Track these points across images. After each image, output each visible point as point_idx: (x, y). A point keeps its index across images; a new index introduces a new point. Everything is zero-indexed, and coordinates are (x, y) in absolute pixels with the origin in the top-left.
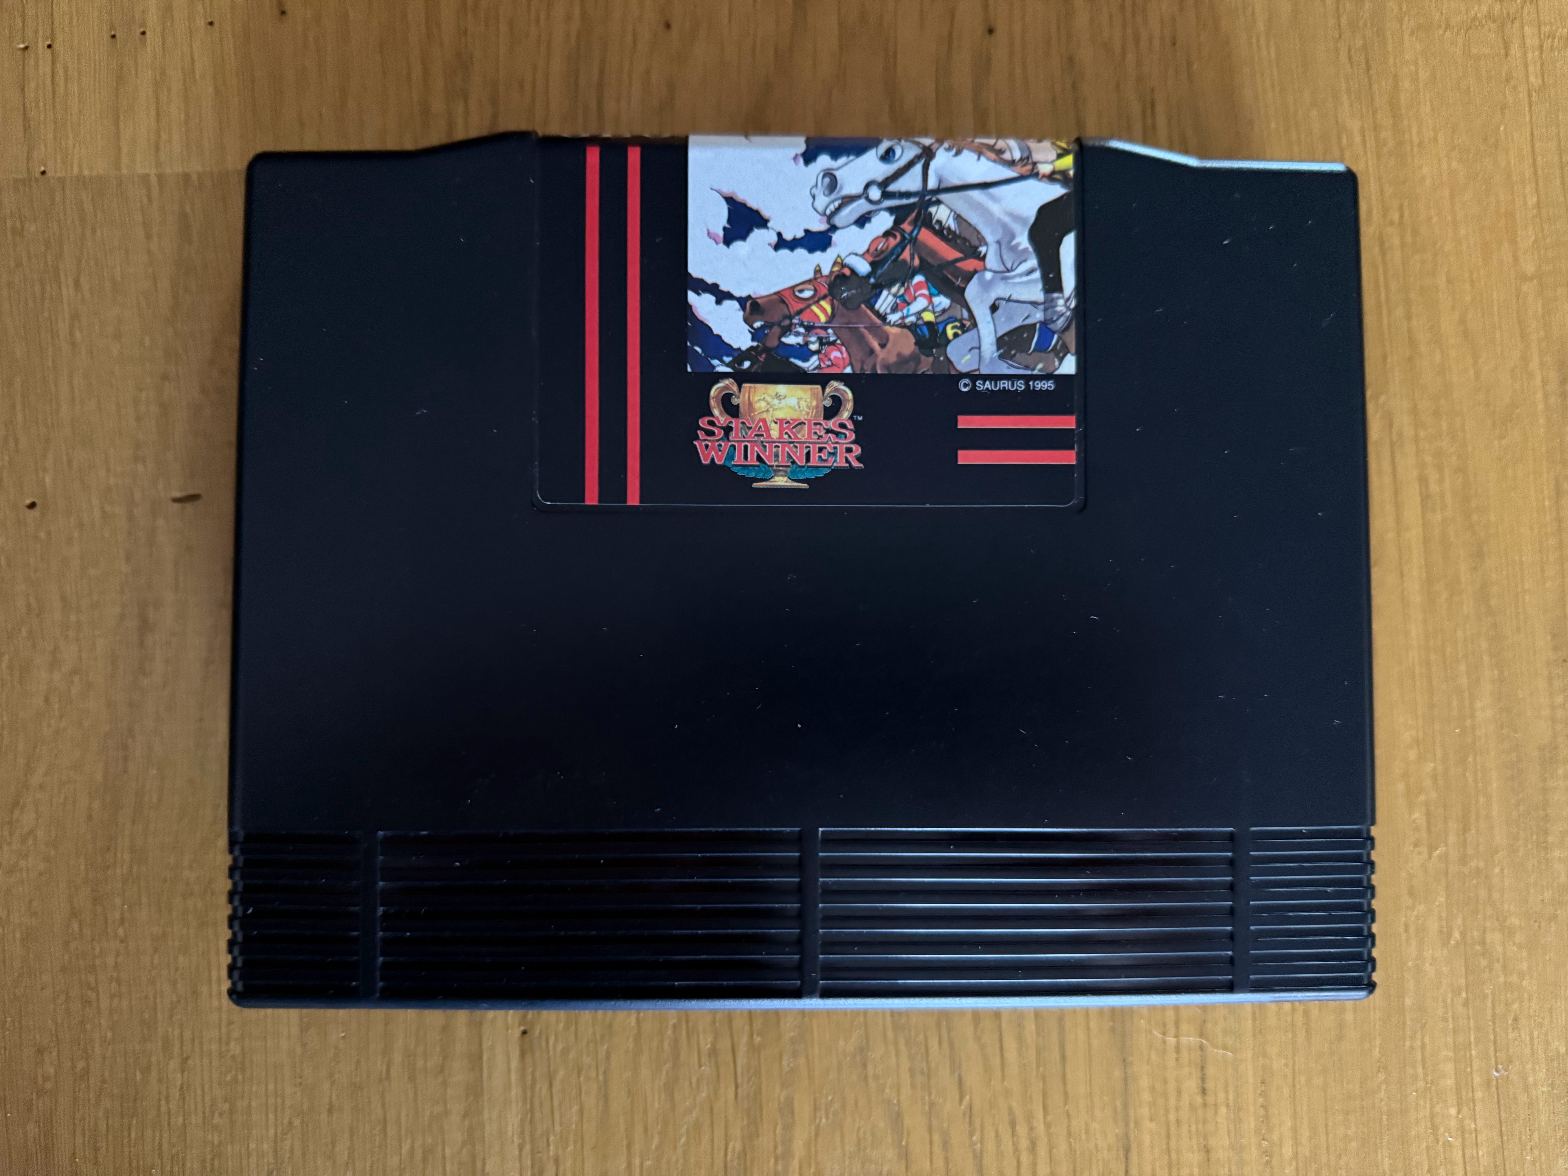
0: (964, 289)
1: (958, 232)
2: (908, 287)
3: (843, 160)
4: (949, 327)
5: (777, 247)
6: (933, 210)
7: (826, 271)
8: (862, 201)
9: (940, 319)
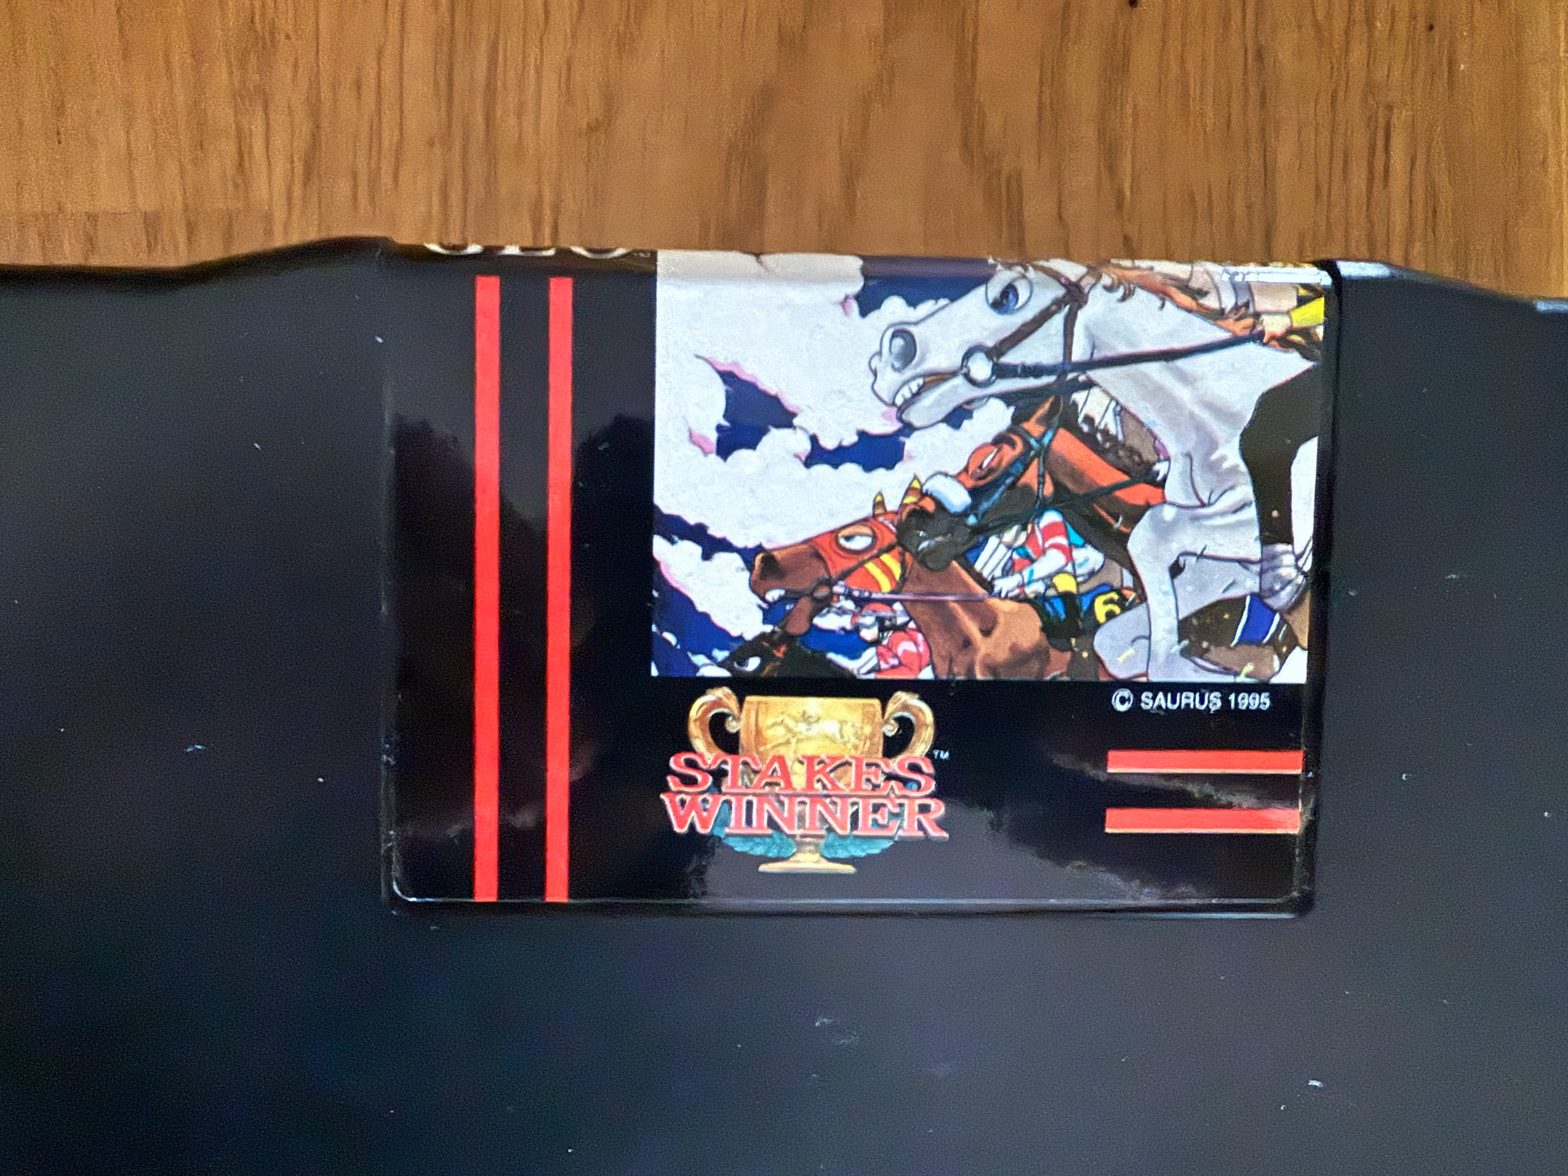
0: (1125, 537)
1: (1120, 437)
2: (1033, 530)
3: (927, 307)
4: (1099, 602)
5: (809, 462)
6: (1079, 397)
7: (892, 505)
8: (959, 380)
9: (1084, 588)
